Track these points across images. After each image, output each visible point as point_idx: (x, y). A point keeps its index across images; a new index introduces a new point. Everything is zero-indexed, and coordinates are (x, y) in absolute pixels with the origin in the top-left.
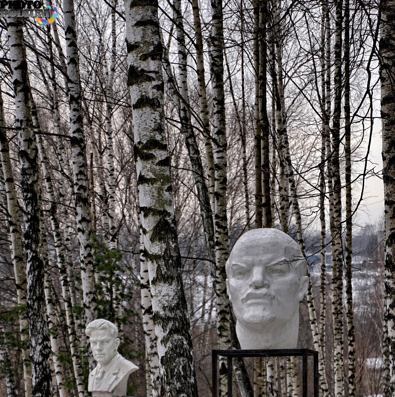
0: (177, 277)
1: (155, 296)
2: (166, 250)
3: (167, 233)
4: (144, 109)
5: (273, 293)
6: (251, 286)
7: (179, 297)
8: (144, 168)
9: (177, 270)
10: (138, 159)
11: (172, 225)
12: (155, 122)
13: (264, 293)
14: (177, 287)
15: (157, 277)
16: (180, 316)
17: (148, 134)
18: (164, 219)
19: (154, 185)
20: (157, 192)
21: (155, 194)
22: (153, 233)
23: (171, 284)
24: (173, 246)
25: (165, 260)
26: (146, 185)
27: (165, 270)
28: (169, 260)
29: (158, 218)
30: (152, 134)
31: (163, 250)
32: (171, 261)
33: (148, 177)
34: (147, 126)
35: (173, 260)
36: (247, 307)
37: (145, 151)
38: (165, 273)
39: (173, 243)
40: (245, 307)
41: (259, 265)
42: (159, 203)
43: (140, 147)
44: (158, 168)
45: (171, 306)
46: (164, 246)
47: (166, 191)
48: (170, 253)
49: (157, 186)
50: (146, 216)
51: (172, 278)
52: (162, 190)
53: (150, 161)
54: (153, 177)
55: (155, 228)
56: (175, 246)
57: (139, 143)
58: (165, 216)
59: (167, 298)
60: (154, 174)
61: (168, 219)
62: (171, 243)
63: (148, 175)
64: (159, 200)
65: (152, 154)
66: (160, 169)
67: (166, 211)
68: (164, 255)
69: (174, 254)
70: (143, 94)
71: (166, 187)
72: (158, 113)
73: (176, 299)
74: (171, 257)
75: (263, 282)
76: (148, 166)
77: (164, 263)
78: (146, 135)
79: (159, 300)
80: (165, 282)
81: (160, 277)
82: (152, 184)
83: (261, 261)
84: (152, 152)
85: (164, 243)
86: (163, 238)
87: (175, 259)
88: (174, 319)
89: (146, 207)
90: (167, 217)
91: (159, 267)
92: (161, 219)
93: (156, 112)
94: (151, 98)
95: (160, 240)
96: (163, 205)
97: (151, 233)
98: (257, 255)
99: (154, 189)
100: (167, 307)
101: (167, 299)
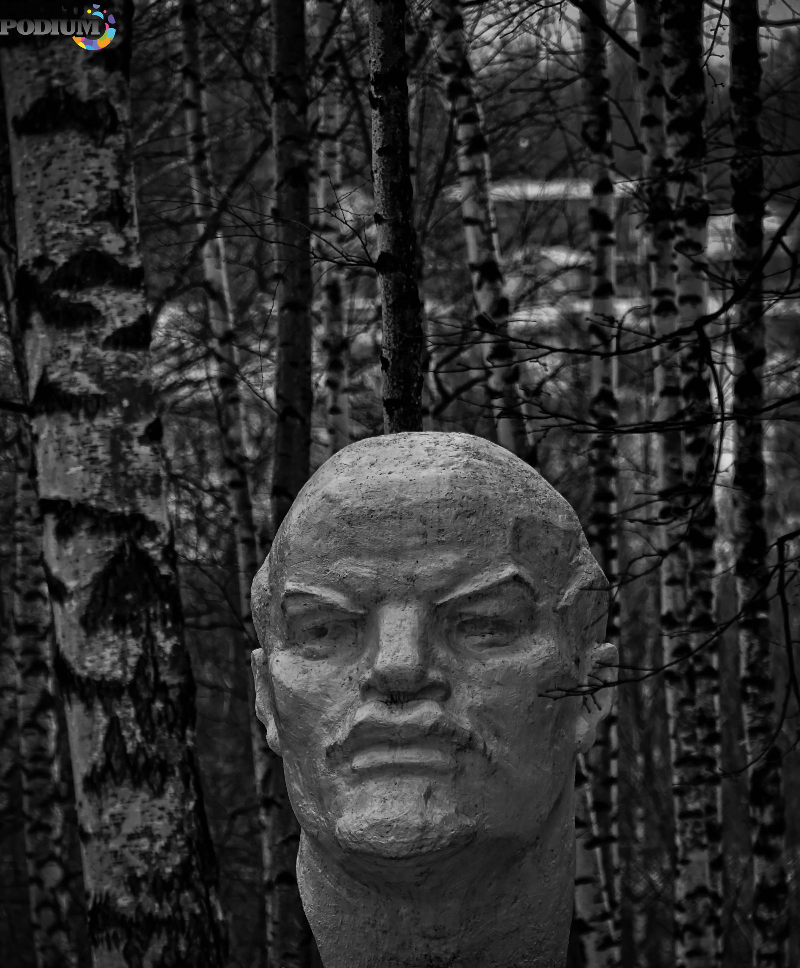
0: (182, 765)
1: (99, 835)
2: (142, 661)
3: (145, 599)
4: (58, 138)
5: (466, 724)
6: (368, 690)
7: (189, 841)
8: (57, 357)
9: (183, 739)
10: (36, 319)
11: (165, 570)
12: (99, 188)
13: (429, 723)
14: (183, 801)
15: (108, 766)
16: (193, 914)
17: (75, 231)
18: (134, 548)
19: (99, 421)
20: (107, 448)
21: (102, 454)
22: (94, 598)
23: (159, 793)
24: (168, 646)
25: (136, 699)
26: (68, 418)
27: (139, 738)
28: (152, 701)
29: (111, 543)
30: (89, 232)
31: (132, 661)
32: (159, 705)
33: (75, 390)
34: (70, 202)
35: (167, 701)
36: (353, 784)
37: (64, 294)
38: (140, 749)
39: (168, 637)
40: (341, 783)
41: (403, 599)
42: (116, 486)
43: (44, 276)
44: (110, 355)
45: (158, 875)
46: (134, 647)
47: (142, 441)
48: (158, 674)
49: (108, 422)
50: (64, 533)
51: (165, 770)
52: (128, 437)
53: (83, 333)
54: (94, 388)
55: (101, 582)
56: (175, 648)
57: (42, 261)
58: (139, 536)
59: (144, 844)
60: (98, 377)
61: (149, 545)
62: (160, 635)
63: (73, 382)
64: (115, 475)
65: (89, 305)
66: (118, 362)
67: (142, 518)
68: (133, 684)
69: (169, 678)
70: (57, 82)
71: (141, 427)
72: (110, 152)
73: (180, 850)
74: (161, 689)
75: (422, 675)
76: (76, 349)
77: (132, 712)
78: (67, 235)
79: (115, 853)
80: (137, 785)
81: (117, 765)
82: (91, 416)
83: (412, 578)
84: (90, 297)
85: (135, 635)
86: (133, 618)
87: (173, 695)
88: (173, 925)
89: (67, 503)
90: (145, 538)
91: (114, 728)
92: (122, 548)
93: (102, 151)
94: (84, 96)
95: (119, 625)
96: (130, 493)
97: (85, 598)
98: (396, 553)
99: (95, 436)
100: (145, 878)
101: (146, 848)
